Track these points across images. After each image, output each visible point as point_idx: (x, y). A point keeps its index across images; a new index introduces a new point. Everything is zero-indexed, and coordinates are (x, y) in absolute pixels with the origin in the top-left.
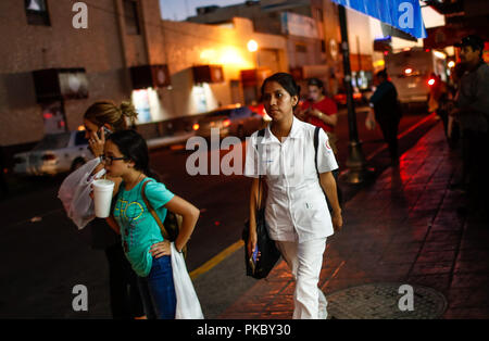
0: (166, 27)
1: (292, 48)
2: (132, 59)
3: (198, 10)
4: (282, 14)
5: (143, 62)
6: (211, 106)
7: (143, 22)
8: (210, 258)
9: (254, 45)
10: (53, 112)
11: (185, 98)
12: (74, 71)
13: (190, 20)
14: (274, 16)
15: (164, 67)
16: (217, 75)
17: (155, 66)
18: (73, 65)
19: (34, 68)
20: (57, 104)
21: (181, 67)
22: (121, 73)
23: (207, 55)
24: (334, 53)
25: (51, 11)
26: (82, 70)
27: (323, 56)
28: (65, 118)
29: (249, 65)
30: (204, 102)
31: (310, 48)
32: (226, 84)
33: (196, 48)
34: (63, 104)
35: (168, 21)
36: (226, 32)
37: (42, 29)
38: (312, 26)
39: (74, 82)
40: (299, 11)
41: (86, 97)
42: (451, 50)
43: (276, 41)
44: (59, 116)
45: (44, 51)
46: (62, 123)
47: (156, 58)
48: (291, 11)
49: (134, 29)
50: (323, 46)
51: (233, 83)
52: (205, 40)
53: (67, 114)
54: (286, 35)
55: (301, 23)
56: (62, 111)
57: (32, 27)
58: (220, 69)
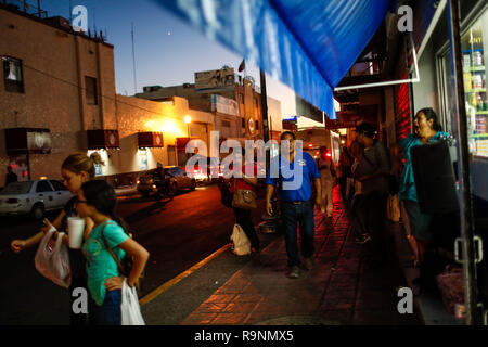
0: (118, 100)
1: (219, 122)
2: (89, 124)
3: (145, 89)
4: (213, 96)
5: (99, 127)
6: (151, 166)
7: (100, 95)
8: (150, 292)
9: (189, 118)
10: (19, 163)
11: (131, 158)
12: (40, 131)
13: (137, 96)
14: (206, 97)
15: (115, 132)
16: (158, 140)
17: (107, 131)
18: (40, 126)
19: (6, 127)
20: (24, 157)
21: (129, 133)
22: (79, 135)
23: (150, 125)
24: (252, 129)
25: (25, 83)
26: (47, 131)
27: (243, 131)
28: (28, 170)
29: (184, 135)
30: (146, 162)
31: (233, 124)
32: (164, 148)
33: (142, 118)
34: (28, 157)
35: (120, 95)
36: (167, 107)
37: (16, 96)
38: (235, 106)
39: (39, 139)
40: (226, 95)
41: (49, 152)
42: (343, 131)
43: (206, 117)
44: (24, 168)
45: (16, 113)
46: (26, 173)
47: (108, 124)
48: (219, 94)
49: (92, 101)
50: (244, 123)
51: (170, 147)
52: (150, 112)
53: (31, 165)
54: (215, 112)
55: (227, 104)
56: (27, 163)
57: (8, 93)
58: (161, 136)
